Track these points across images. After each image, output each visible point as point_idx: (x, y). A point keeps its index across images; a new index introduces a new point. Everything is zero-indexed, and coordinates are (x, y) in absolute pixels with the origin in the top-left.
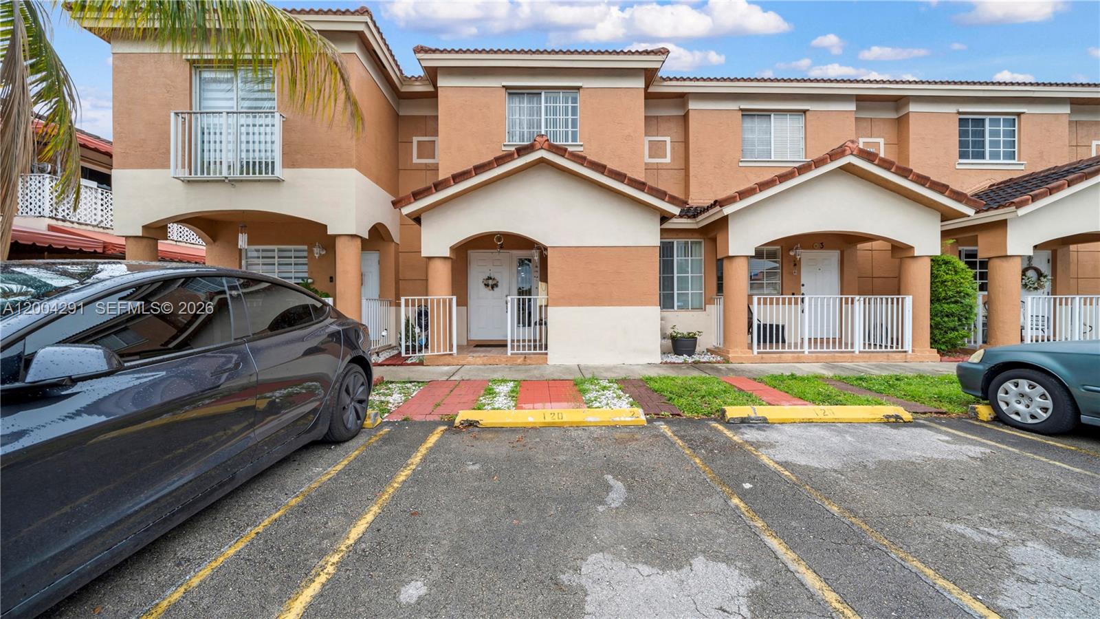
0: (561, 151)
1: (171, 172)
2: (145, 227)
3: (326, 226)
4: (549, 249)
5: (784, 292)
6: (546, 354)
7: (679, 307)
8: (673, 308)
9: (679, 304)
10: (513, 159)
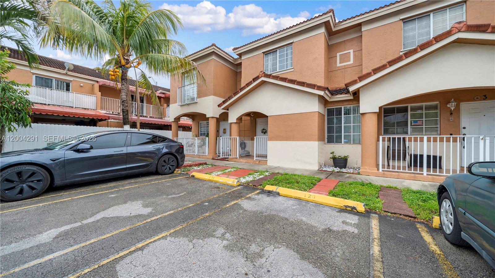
0: (269, 76)
1: (177, 104)
2: (174, 119)
3: (206, 115)
4: (268, 117)
5: (441, 133)
6: (267, 161)
7: (345, 143)
8: (341, 143)
9: (345, 140)
10: (252, 83)
